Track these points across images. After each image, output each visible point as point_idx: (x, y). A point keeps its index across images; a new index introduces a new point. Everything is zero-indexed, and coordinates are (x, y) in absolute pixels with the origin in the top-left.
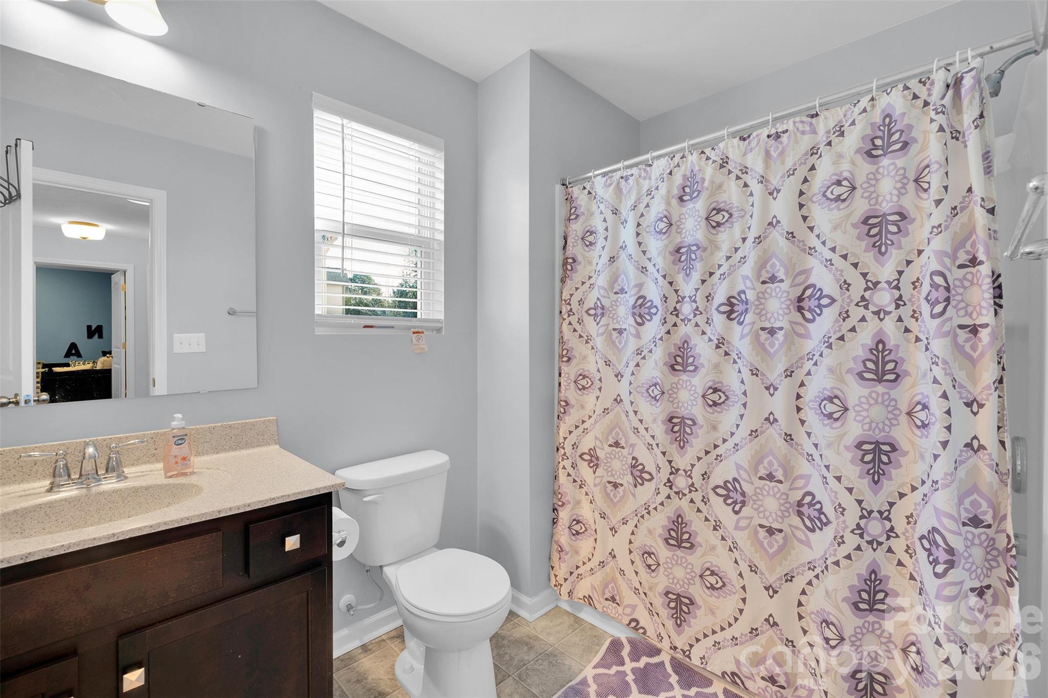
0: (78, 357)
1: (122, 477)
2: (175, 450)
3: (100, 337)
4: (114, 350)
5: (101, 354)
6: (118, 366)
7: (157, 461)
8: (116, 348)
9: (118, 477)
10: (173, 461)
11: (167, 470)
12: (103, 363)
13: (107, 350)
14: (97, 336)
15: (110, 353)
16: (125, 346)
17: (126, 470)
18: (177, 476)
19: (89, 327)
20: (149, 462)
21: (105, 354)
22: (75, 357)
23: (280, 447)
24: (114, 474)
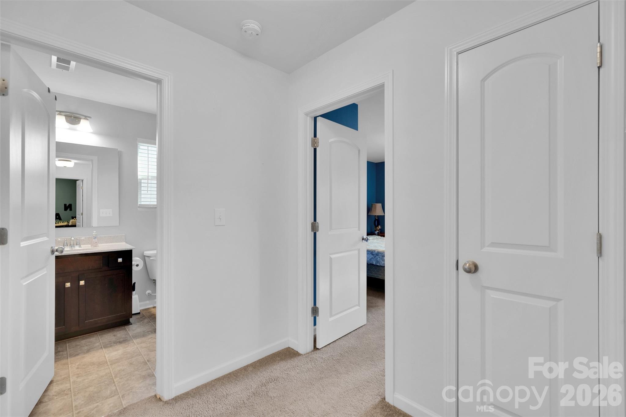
0: (59, 220)
1: (80, 247)
2: (94, 240)
3: (71, 210)
4: (77, 216)
5: (71, 218)
6: (79, 224)
7: (89, 244)
8: (78, 215)
9: (79, 246)
10: (93, 243)
11: (91, 246)
12: (72, 222)
13: (74, 216)
14: (69, 209)
15: (75, 217)
16: (82, 214)
17: (81, 246)
18: (94, 247)
19: (65, 205)
20: (87, 244)
21: (73, 218)
22: (58, 220)
23: (126, 243)
24: (78, 246)
